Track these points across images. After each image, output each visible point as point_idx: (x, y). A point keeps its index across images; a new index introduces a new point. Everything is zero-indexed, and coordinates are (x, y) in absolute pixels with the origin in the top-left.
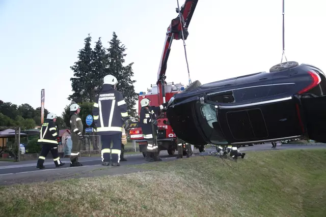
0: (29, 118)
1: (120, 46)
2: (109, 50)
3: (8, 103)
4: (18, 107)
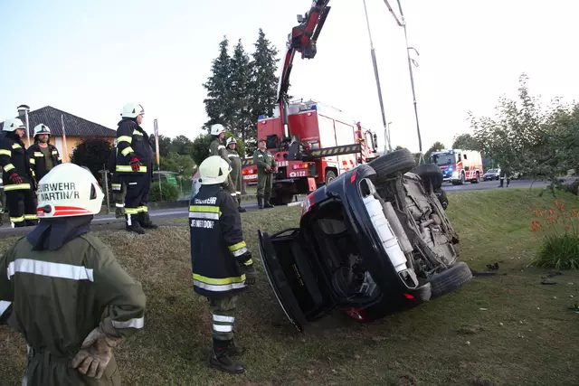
0: (185, 154)
1: (269, 48)
2: (254, 55)
4: (172, 140)
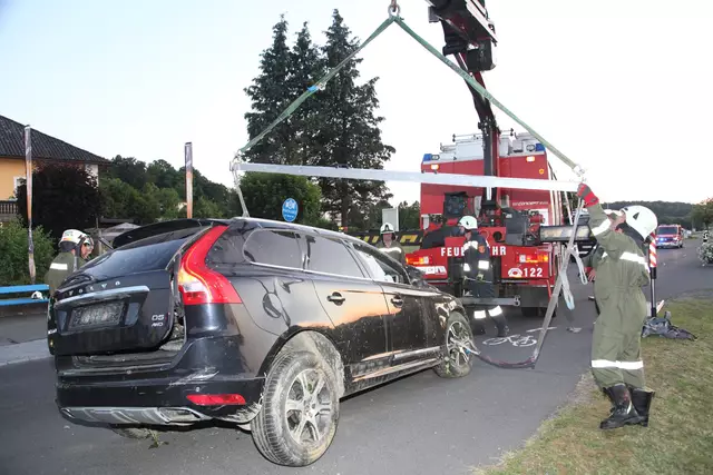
0: (167, 186)
1: (348, 40)
2: (325, 50)
3: (130, 159)
4: (147, 165)
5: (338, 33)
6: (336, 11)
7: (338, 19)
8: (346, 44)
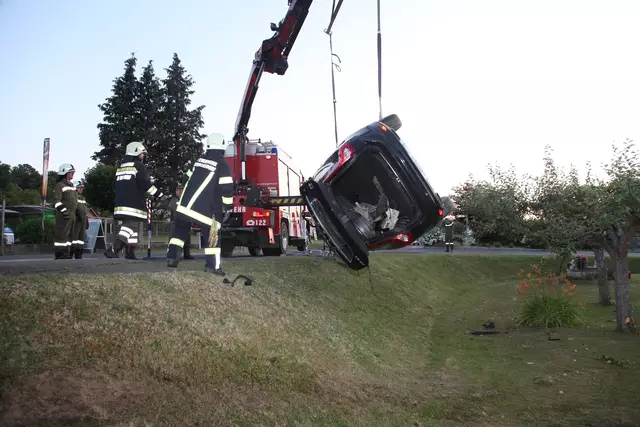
1: (184, 76)
2: (165, 82)
4: (12, 169)
5: (176, 70)
6: (176, 55)
7: (177, 60)
8: (182, 79)
